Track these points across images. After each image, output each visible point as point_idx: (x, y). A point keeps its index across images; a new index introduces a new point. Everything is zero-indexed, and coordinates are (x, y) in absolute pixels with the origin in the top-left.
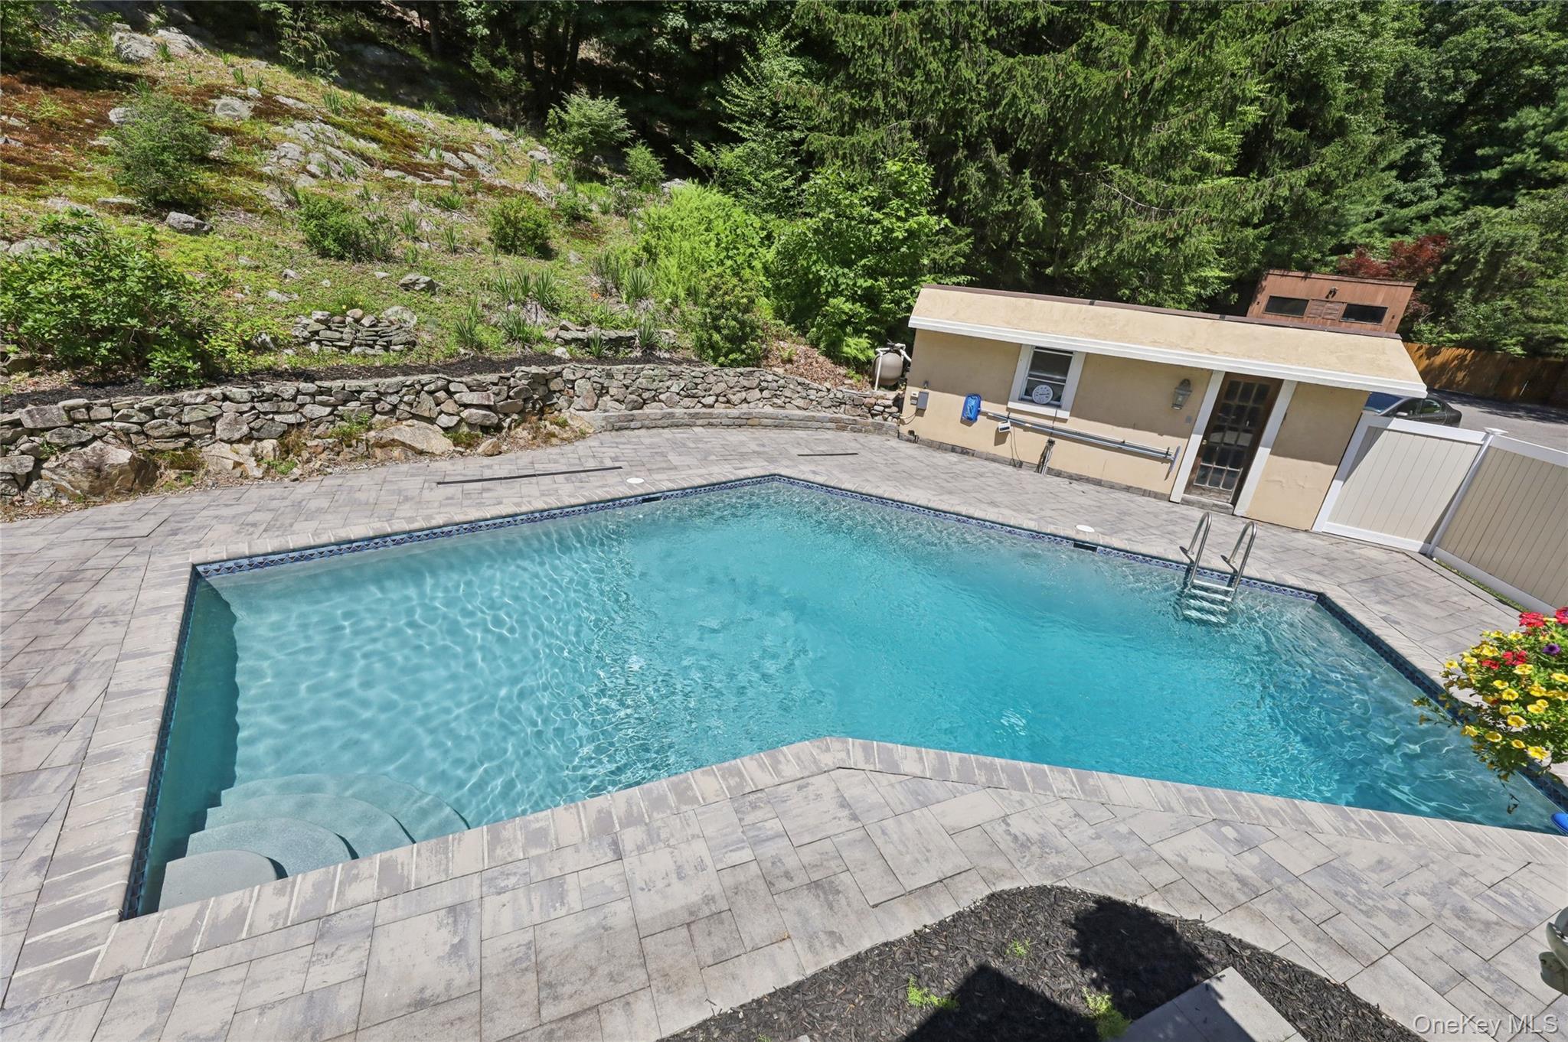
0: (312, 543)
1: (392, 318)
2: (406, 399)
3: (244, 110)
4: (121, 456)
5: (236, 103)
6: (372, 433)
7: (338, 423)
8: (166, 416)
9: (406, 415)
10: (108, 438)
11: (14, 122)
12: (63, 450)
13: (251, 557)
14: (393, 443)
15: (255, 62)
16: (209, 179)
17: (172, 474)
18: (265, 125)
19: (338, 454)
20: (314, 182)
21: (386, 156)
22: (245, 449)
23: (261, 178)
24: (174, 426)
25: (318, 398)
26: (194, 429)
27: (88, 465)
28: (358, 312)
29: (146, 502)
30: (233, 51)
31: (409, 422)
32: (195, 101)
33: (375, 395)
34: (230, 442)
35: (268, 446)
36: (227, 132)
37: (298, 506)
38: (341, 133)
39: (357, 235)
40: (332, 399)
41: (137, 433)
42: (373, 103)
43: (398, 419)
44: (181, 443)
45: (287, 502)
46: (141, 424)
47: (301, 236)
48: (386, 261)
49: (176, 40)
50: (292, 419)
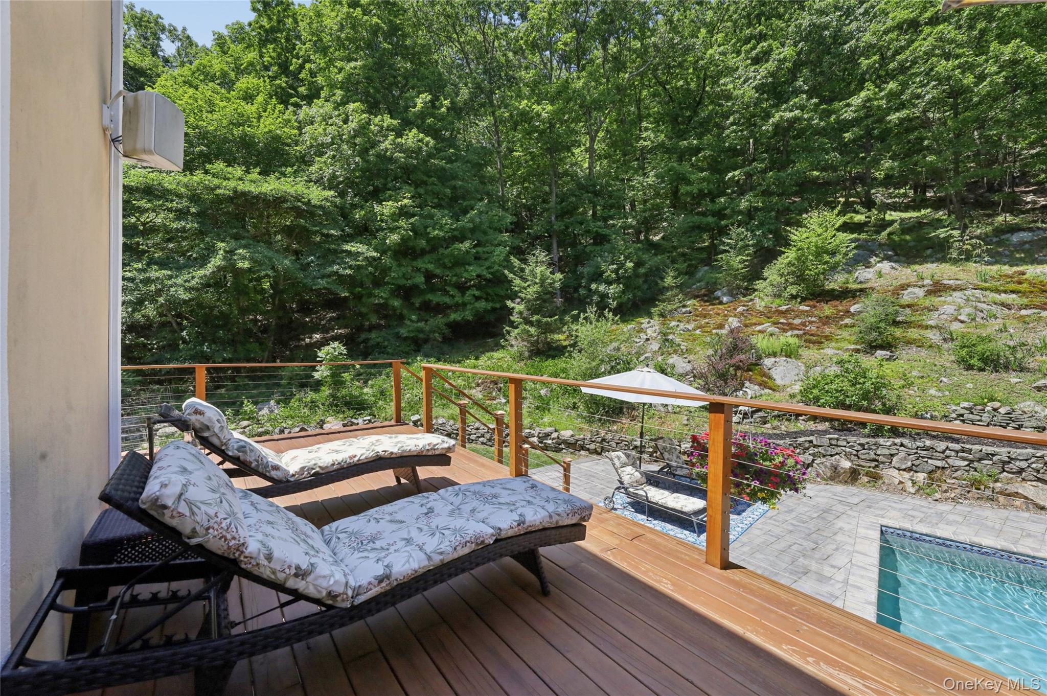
0: (953, 538)
1: (1025, 410)
2: (1034, 466)
3: (920, 292)
4: (846, 464)
5: (917, 290)
6: (999, 485)
7: (971, 473)
8: (870, 449)
9: (1032, 477)
10: (842, 455)
12: (824, 456)
13: (912, 532)
14: (1017, 494)
15: (929, 265)
16: (898, 332)
17: (866, 479)
18: (933, 299)
19: (969, 492)
20: (963, 325)
21: (1025, 301)
22: (907, 475)
23: (927, 327)
24: (873, 456)
25: (960, 454)
26: (881, 459)
27: (832, 465)
28: (997, 404)
29: (852, 489)
30: (915, 263)
31: (1034, 483)
32: (893, 294)
33: (1007, 459)
34: (899, 469)
35: (921, 477)
36: (909, 306)
37: (940, 515)
38: (987, 293)
39: (998, 355)
40: (971, 457)
41: (854, 455)
42: (1015, 269)
43: (1023, 479)
44: (873, 464)
45: (932, 511)
46: (857, 451)
47: (953, 358)
48: (1021, 371)
49: (886, 266)
50: (939, 464)
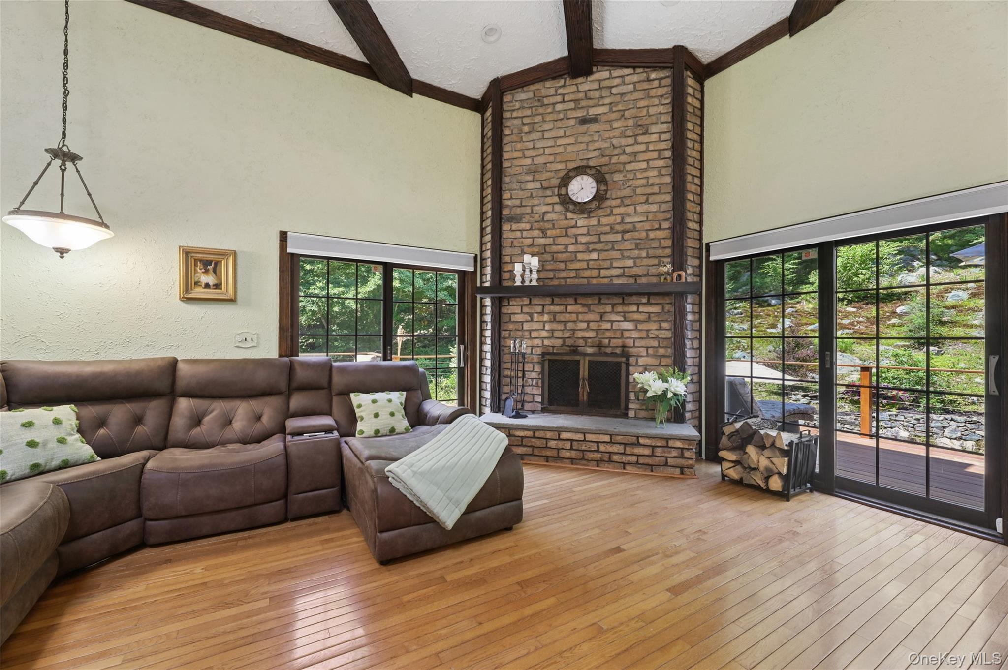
3: (965, 295)
5: (961, 293)
11: (861, 319)
15: (973, 270)
16: (944, 331)
34: (951, 439)
36: (954, 307)
41: (911, 428)
46: (914, 424)
